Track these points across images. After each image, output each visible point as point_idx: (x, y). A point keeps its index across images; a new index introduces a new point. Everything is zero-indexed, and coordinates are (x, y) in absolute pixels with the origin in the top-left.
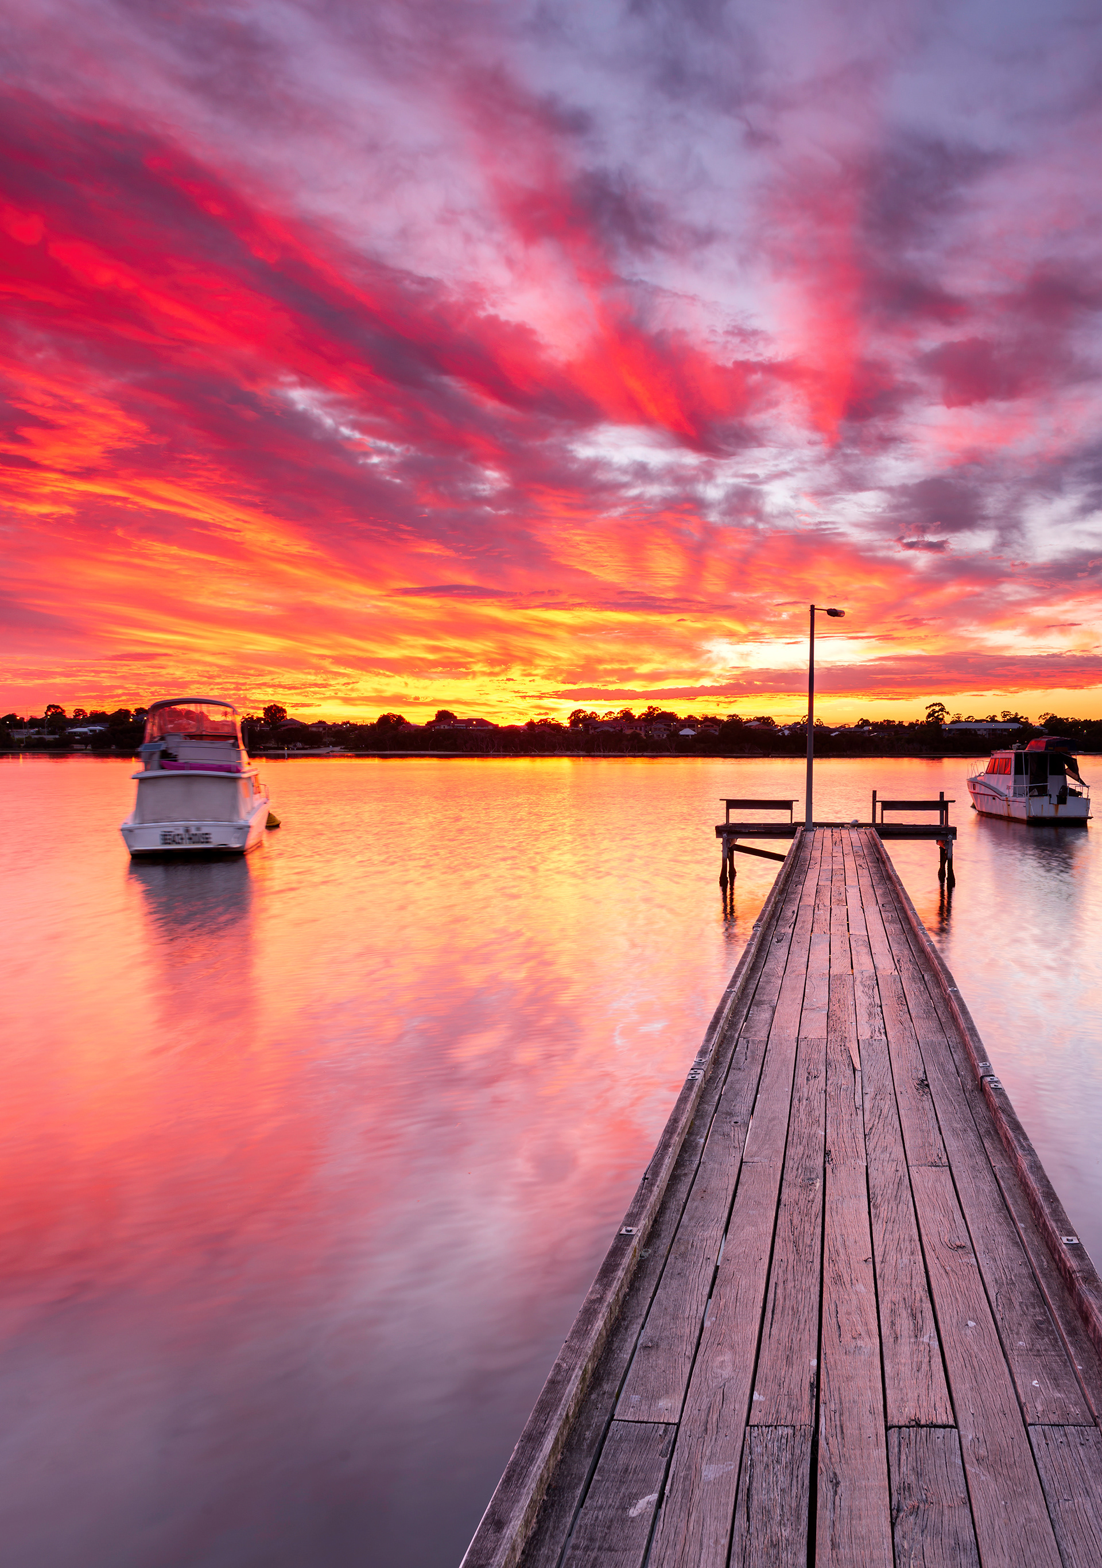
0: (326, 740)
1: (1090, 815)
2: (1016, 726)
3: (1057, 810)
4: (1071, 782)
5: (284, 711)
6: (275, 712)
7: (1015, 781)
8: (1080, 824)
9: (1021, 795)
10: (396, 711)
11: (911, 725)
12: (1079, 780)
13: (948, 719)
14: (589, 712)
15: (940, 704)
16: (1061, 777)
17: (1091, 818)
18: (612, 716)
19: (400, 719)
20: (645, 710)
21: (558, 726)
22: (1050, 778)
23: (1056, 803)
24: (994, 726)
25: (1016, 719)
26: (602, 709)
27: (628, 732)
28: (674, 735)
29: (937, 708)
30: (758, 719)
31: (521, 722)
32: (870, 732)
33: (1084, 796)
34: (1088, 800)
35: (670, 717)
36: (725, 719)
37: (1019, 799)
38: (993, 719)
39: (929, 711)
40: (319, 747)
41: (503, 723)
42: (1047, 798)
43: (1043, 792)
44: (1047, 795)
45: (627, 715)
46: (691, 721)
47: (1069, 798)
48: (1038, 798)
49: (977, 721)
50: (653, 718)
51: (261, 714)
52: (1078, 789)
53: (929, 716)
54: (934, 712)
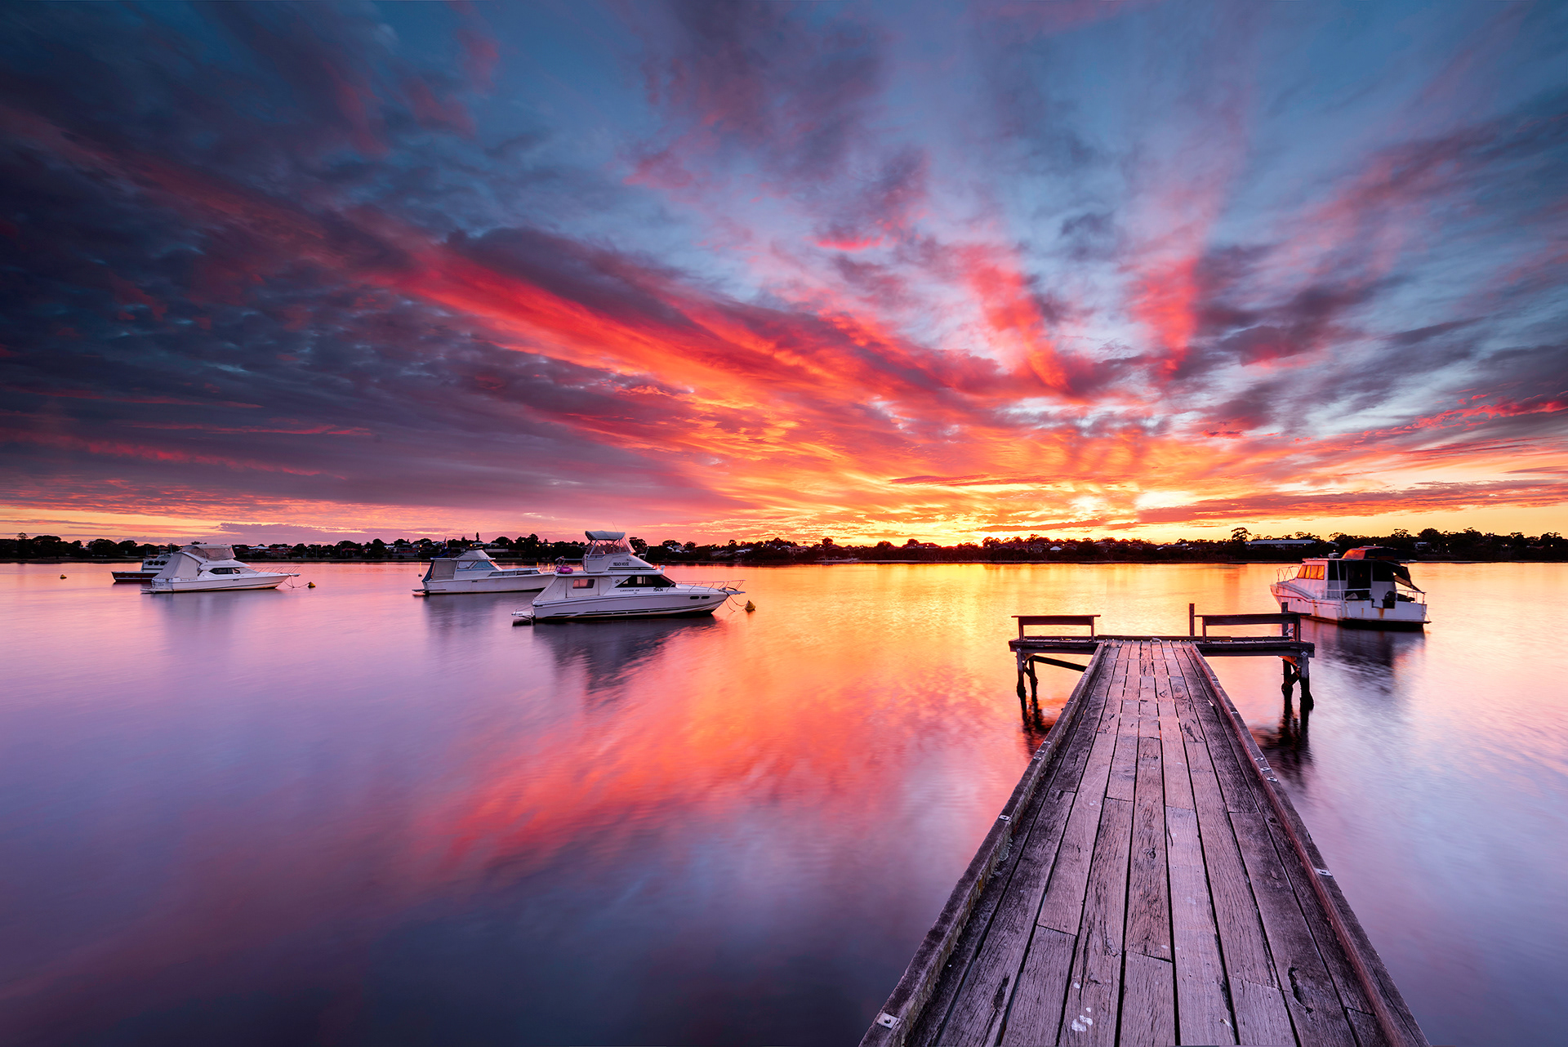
0: (850, 555)
1: (1426, 620)
2: (1310, 542)
3: (1382, 613)
4: (1401, 589)
5: (832, 541)
6: (827, 541)
7: (1329, 586)
8: (1415, 628)
9: (1335, 598)
10: (888, 540)
11: (1220, 543)
12: (1411, 586)
13: (1250, 538)
14: (994, 539)
15: (1242, 529)
16: (1388, 583)
17: (1428, 623)
18: (1009, 540)
19: (889, 544)
20: (1029, 537)
21: (976, 547)
22: (1373, 583)
23: (1381, 606)
24: (1288, 542)
25: (1309, 537)
26: (1003, 536)
27: (1018, 549)
28: (1047, 550)
29: (1241, 531)
30: (1104, 540)
31: (954, 544)
32: (1187, 547)
33: (1420, 601)
34: (1424, 606)
35: (1046, 540)
36: (1082, 541)
37: (1333, 602)
38: (1288, 538)
39: (1234, 533)
40: (846, 559)
41: (944, 545)
42: (1369, 603)
43: (1364, 596)
44: (1368, 600)
45: (1018, 540)
46: (1058, 543)
47: (1397, 603)
48: (1357, 602)
49: (1274, 539)
50: (1033, 541)
51: (821, 542)
52: (1410, 595)
53: (1234, 536)
54: (1238, 533)
